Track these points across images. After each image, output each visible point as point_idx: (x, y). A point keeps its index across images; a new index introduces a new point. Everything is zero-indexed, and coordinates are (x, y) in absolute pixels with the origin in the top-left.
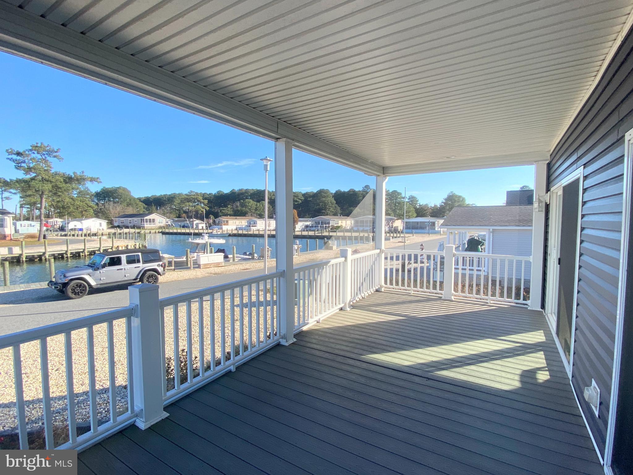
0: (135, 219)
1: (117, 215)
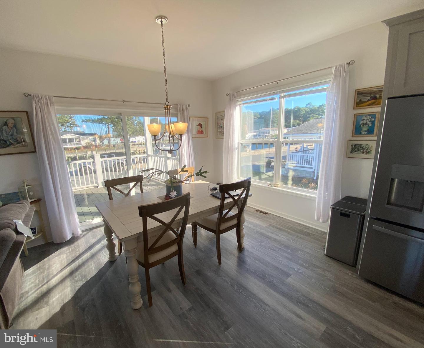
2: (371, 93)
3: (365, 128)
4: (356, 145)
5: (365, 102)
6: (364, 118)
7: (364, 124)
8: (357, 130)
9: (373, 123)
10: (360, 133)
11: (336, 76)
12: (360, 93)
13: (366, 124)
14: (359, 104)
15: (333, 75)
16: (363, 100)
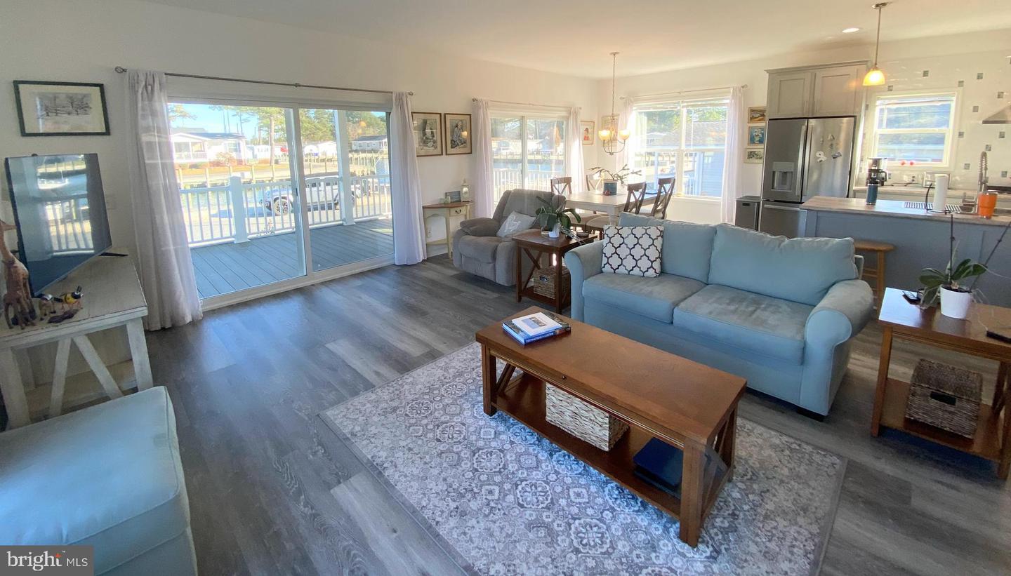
0: (374, 142)
1: (357, 137)
2: (760, 111)
3: (757, 139)
4: (751, 152)
5: (756, 118)
6: (756, 130)
7: (756, 136)
8: (752, 140)
9: (763, 134)
10: (754, 143)
11: (733, 96)
12: (752, 111)
13: (758, 135)
14: (752, 119)
15: (731, 94)
16: (755, 116)
